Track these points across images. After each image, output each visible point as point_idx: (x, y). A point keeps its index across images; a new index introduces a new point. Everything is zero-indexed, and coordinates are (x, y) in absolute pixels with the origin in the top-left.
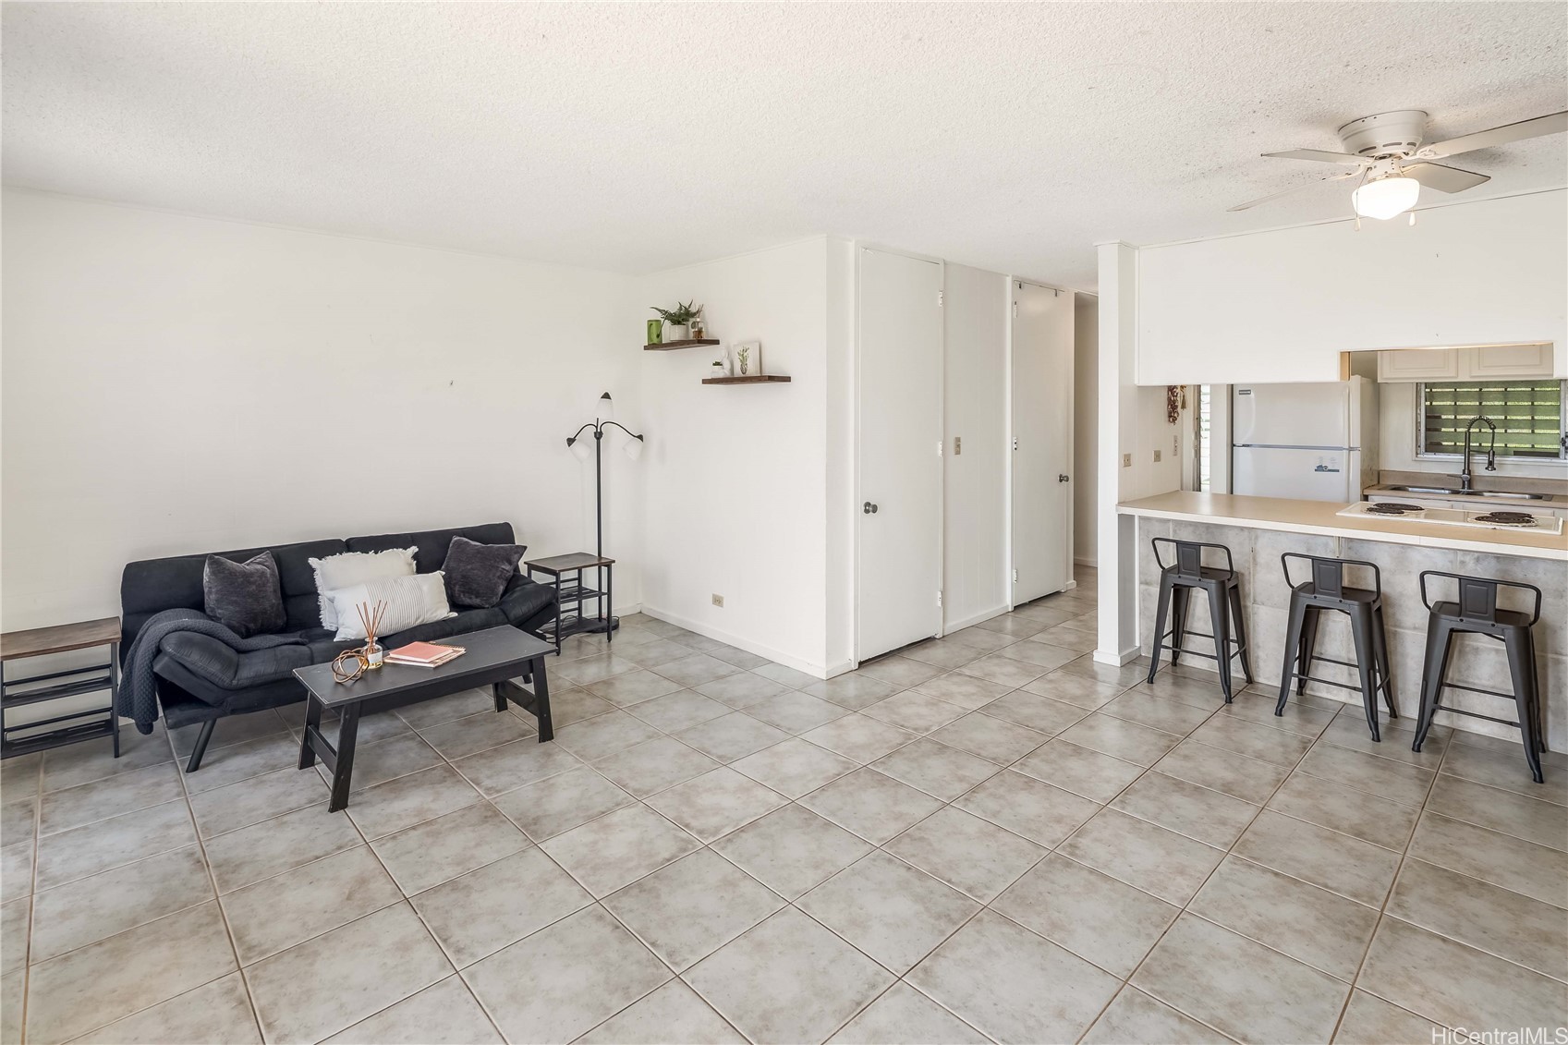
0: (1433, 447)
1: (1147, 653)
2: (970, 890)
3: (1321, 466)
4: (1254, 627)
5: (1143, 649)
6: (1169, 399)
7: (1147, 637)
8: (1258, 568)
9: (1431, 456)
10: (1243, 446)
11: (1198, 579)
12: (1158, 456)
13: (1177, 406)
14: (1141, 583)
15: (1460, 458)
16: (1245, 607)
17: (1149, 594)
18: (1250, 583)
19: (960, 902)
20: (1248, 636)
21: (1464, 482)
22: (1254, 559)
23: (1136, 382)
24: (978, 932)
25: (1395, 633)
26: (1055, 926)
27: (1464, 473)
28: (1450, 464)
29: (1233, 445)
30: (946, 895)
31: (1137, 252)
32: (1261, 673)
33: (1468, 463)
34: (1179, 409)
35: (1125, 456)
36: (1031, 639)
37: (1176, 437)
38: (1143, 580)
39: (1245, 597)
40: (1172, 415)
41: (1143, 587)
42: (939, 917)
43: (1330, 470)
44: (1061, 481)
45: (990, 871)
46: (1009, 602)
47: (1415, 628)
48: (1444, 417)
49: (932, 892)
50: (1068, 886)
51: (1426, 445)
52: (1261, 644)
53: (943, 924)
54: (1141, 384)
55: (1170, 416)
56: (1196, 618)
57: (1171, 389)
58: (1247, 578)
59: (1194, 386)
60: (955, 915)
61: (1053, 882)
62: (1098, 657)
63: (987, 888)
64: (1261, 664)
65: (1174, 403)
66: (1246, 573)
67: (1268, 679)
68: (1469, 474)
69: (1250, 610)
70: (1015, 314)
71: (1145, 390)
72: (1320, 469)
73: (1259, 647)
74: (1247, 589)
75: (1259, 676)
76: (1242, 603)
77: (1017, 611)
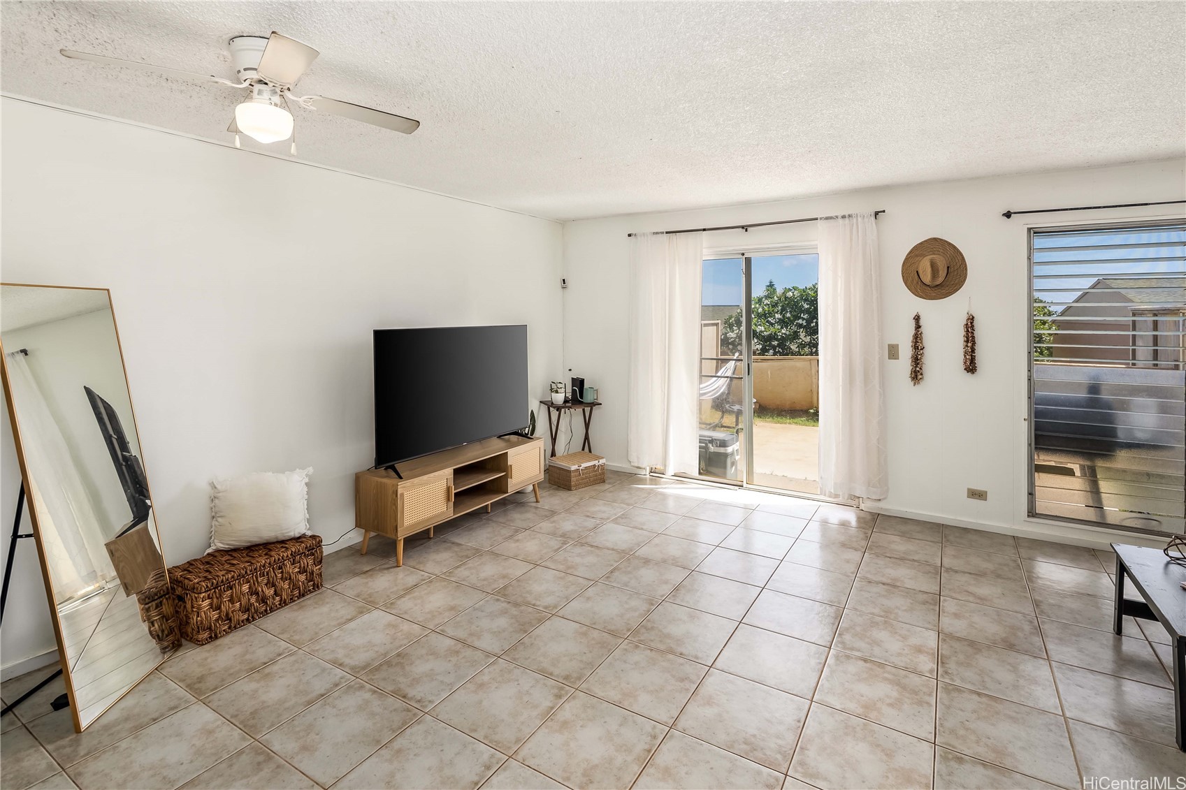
2: (637, 647)
19: (642, 638)
24: (629, 624)
26: (585, 634)
30: (652, 641)
42: (652, 628)
45: (625, 662)
49: (661, 641)
50: (571, 660)
53: (649, 625)
60: (643, 630)
61: (581, 661)
63: (626, 650)
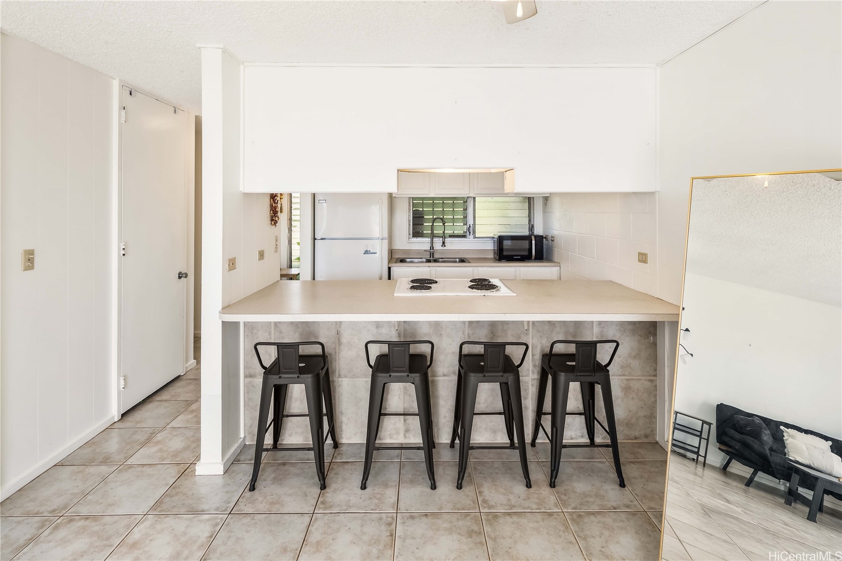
0: (417, 234)
1: (252, 441)
3: (367, 251)
4: (339, 397)
5: (248, 438)
6: (271, 206)
7: (251, 426)
8: (342, 347)
9: (415, 239)
10: (321, 239)
11: (296, 376)
12: (261, 255)
13: (277, 212)
14: (246, 377)
15: (429, 240)
16: (333, 382)
17: (253, 386)
18: (336, 361)
20: (335, 406)
21: (431, 254)
22: (339, 341)
23: (241, 189)
25: (433, 381)
27: (431, 249)
28: (422, 244)
29: (315, 239)
31: (242, 67)
32: (344, 436)
33: (432, 243)
34: (279, 214)
35: (230, 260)
36: (129, 462)
37: (276, 237)
38: (248, 373)
39: (332, 373)
40: (274, 218)
41: (248, 380)
43: (371, 253)
44: (180, 278)
46: (115, 413)
47: (444, 375)
48: (425, 217)
51: (413, 233)
52: (344, 411)
54: (247, 191)
55: (272, 220)
56: (293, 400)
57: (273, 197)
58: (334, 357)
59: (288, 194)
62: (201, 469)
64: (344, 427)
65: (275, 208)
66: (333, 353)
67: (348, 439)
68: (433, 249)
69: (336, 383)
70: (123, 119)
71: (249, 196)
72: (366, 252)
73: (342, 413)
74: (334, 365)
75: (342, 438)
76: (331, 379)
77: (125, 418)
